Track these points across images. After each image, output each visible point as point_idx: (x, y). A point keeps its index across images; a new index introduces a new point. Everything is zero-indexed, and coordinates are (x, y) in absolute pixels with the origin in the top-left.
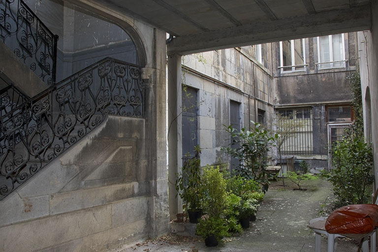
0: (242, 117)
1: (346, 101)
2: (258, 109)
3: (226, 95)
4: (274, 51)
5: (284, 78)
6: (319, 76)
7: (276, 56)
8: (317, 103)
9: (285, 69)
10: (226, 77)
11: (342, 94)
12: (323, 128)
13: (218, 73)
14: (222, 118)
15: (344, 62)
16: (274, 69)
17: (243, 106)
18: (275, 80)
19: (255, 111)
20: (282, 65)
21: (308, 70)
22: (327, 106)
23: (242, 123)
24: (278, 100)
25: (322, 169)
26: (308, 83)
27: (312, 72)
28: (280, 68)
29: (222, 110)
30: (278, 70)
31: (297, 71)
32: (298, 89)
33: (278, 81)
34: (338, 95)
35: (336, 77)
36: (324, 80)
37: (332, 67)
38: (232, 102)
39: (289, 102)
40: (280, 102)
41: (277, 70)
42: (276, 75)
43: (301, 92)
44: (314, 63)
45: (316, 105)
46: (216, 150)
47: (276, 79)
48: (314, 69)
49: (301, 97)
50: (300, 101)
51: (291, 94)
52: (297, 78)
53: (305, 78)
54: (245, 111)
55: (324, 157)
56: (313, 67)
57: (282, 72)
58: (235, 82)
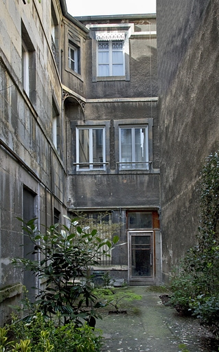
0: (38, 214)
1: (148, 206)
2: (55, 208)
3: (17, 175)
4: (68, 144)
5: (80, 177)
6: (120, 177)
7: (71, 150)
8: (117, 207)
9: (81, 166)
10: (17, 146)
11: (144, 199)
12: (123, 235)
13: (7, 133)
14: (11, 209)
15: (147, 164)
16: (69, 165)
17: (39, 199)
18: (69, 178)
19: (52, 209)
20: (78, 162)
21: (108, 169)
22: (128, 211)
23: (37, 223)
24: (72, 201)
25: (122, 280)
26: (108, 184)
27: (113, 172)
28: (75, 165)
29: (11, 197)
30: (74, 167)
31: (95, 169)
32: (95, 191)
33: (73, 179)
34: (140, 199)
35: (138, 180)
36: (125, 181)
37: (134, 168)
38: (26, 189)
39: (86, 205)
40: (74, 204)
41: (72, 166)
42: (71, 173)
43: (100, 193)
44: (115, 162)
45: (117, 210)
46: (2, 264)
47: (71, 177)
48: (114, 169)
49: (99, 200)
50: (98, 204)
51: (88, 196)
52: (95, 178)
53: (105, 179)
54: (41, 206)
55: (124, 268)
56: (113, 167)
57: (78, 169)
58: (30, 161)
